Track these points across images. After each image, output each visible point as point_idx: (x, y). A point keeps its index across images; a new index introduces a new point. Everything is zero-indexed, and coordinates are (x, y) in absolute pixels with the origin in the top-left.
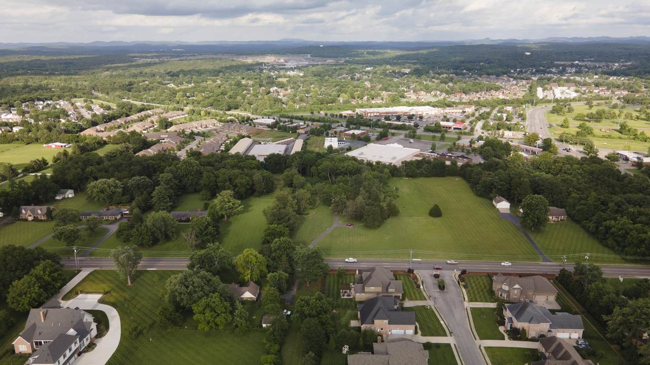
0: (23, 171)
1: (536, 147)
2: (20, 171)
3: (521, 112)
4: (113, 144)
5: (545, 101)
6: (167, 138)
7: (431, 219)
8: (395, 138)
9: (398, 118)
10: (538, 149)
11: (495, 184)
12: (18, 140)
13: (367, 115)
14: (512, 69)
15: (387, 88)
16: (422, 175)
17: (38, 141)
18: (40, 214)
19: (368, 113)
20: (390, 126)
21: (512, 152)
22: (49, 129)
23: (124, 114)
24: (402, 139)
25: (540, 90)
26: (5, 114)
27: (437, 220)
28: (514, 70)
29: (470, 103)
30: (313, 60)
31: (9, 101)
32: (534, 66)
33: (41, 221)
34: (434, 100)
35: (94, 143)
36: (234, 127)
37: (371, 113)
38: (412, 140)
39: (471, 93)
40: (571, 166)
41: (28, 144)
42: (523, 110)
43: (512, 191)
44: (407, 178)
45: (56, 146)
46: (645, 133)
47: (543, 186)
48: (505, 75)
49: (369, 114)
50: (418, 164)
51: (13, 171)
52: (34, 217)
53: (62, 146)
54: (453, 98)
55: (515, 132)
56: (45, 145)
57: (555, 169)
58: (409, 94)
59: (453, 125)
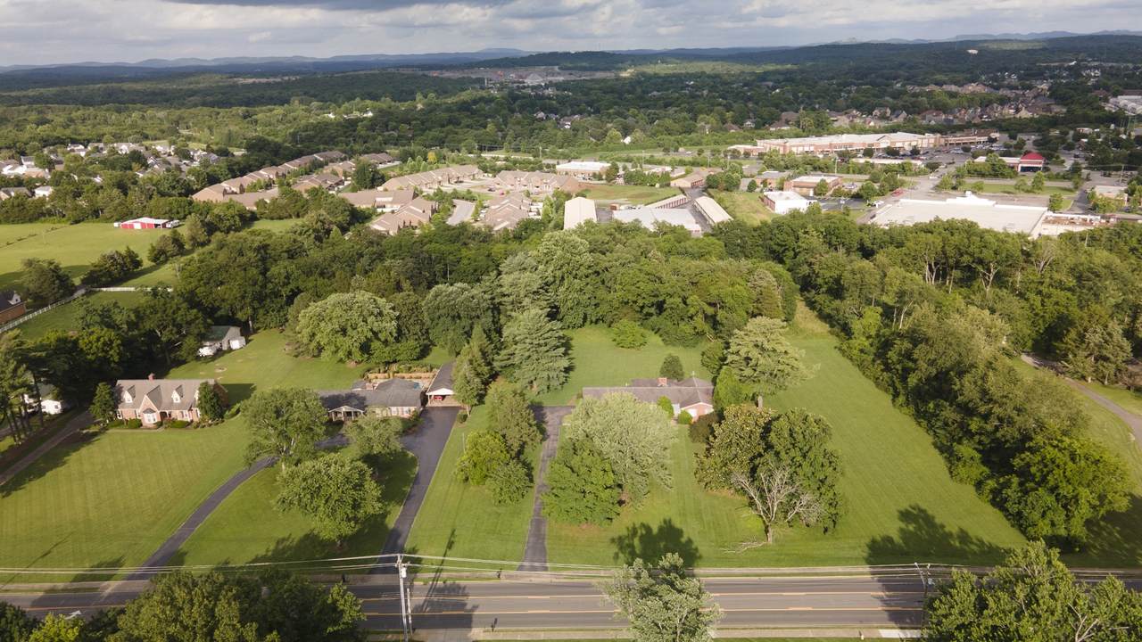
0: (85, 282)
2: (77, 281)
4: (272, 219)
6: (391, 203)
12: (50, 213)
17: (97, 217)
18: (180, 407)
22: (123, 188)
23: (267, 161)
26: (10, 166)
31: (15, 144)
33: (186, 425)
35: (233, 217)
36: (526, 179)
39: (956, 110)
41: (77, 222)
45: (143, 225)
48: (974, 84)
51: (61, 281)
52: (163, 415)
53: (156, 225)
56: (116, 224)
59: (1021, 163)
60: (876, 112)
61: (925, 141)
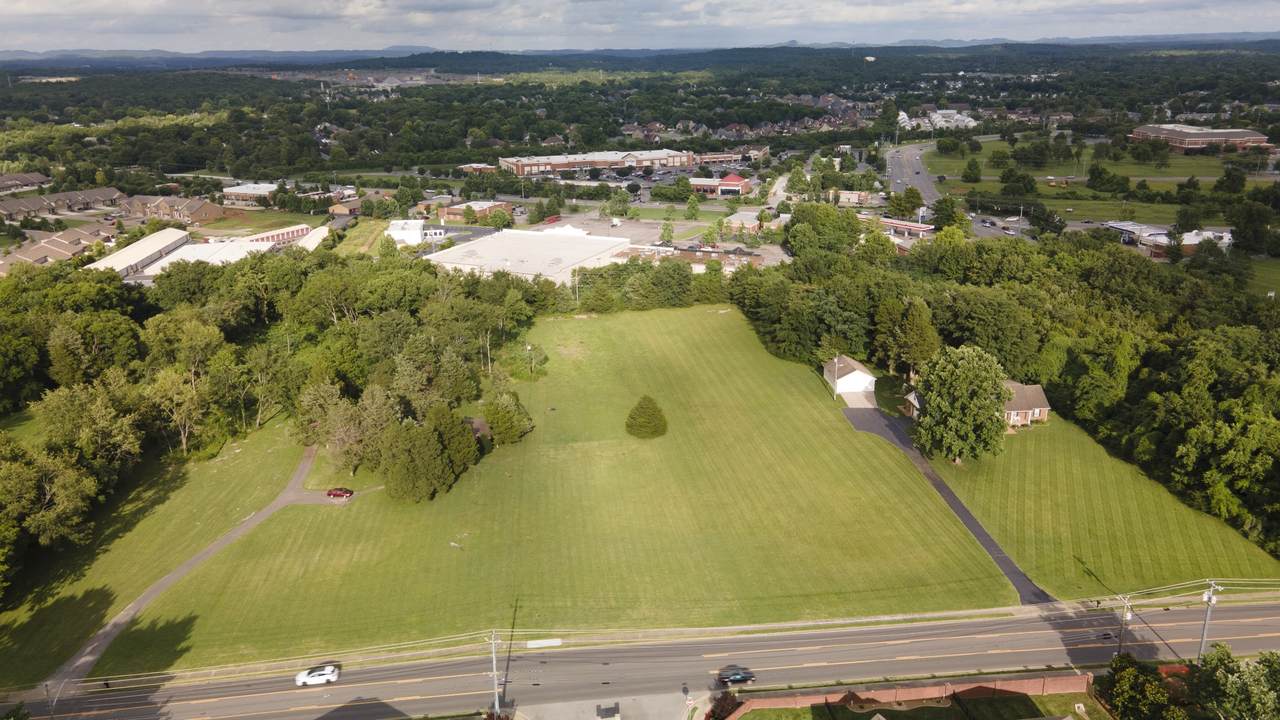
1: (917, 222)
3: (873, 153)
5: (916, 135)
7: (634, 444)
8: (576, 216)
9: (595, 174)
10: (923, 226)
11: (828, 319)
13: (523, 170)
14: (844, 85)
15: (579, 116)
16: (626, 304)
19: (524, 166)
20: (571, 192)
21: (862, 236)
24: (595, 220)
25: (903, 116)
27: (648, 450)
28: (848, 87)
29: (758, 143)
30: (438, 78)
32: (884, 79)
34: (679, 138)
37: (531, 165)
38: (616, 221)
39: (763, 123)
40: (1027, 260)
42: (876, 149)
43: (880, 338)
44: (585, 317)
46: (1147, 183)
47: (969, 317)
48: (831, 95)
49: (527, 169)
50: (617, 273)
54: (722, 135)
55: (863, 194)
57: (980, 269)
58: (628, 130)
59: (720, 185)
60: (680, 125)
61: (677, 159)
